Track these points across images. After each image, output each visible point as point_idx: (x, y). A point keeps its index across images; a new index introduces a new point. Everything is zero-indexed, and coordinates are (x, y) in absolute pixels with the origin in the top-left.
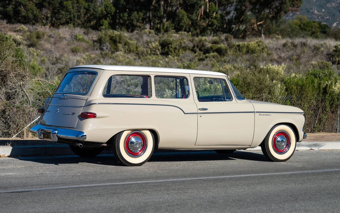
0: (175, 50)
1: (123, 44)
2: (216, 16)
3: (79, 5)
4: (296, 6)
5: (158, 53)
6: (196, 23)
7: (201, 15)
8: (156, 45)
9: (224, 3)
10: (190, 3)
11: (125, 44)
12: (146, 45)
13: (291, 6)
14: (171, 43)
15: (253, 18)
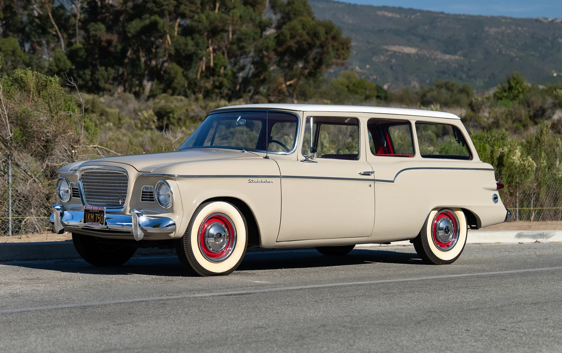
0: (179, 122)
1: (98, 114)
2: (226, 72)
3: (15, 57)
4: (342, 57)
5: (153, 127)
6: (195, 84)
7: (202, 72)
8: (149, 114)
9: (236, 53)
10: (186, 54)
11: (102, 115)
12: (133, 115)
13: (336, 58)
14: (172, 112)
15: (280, 75)
